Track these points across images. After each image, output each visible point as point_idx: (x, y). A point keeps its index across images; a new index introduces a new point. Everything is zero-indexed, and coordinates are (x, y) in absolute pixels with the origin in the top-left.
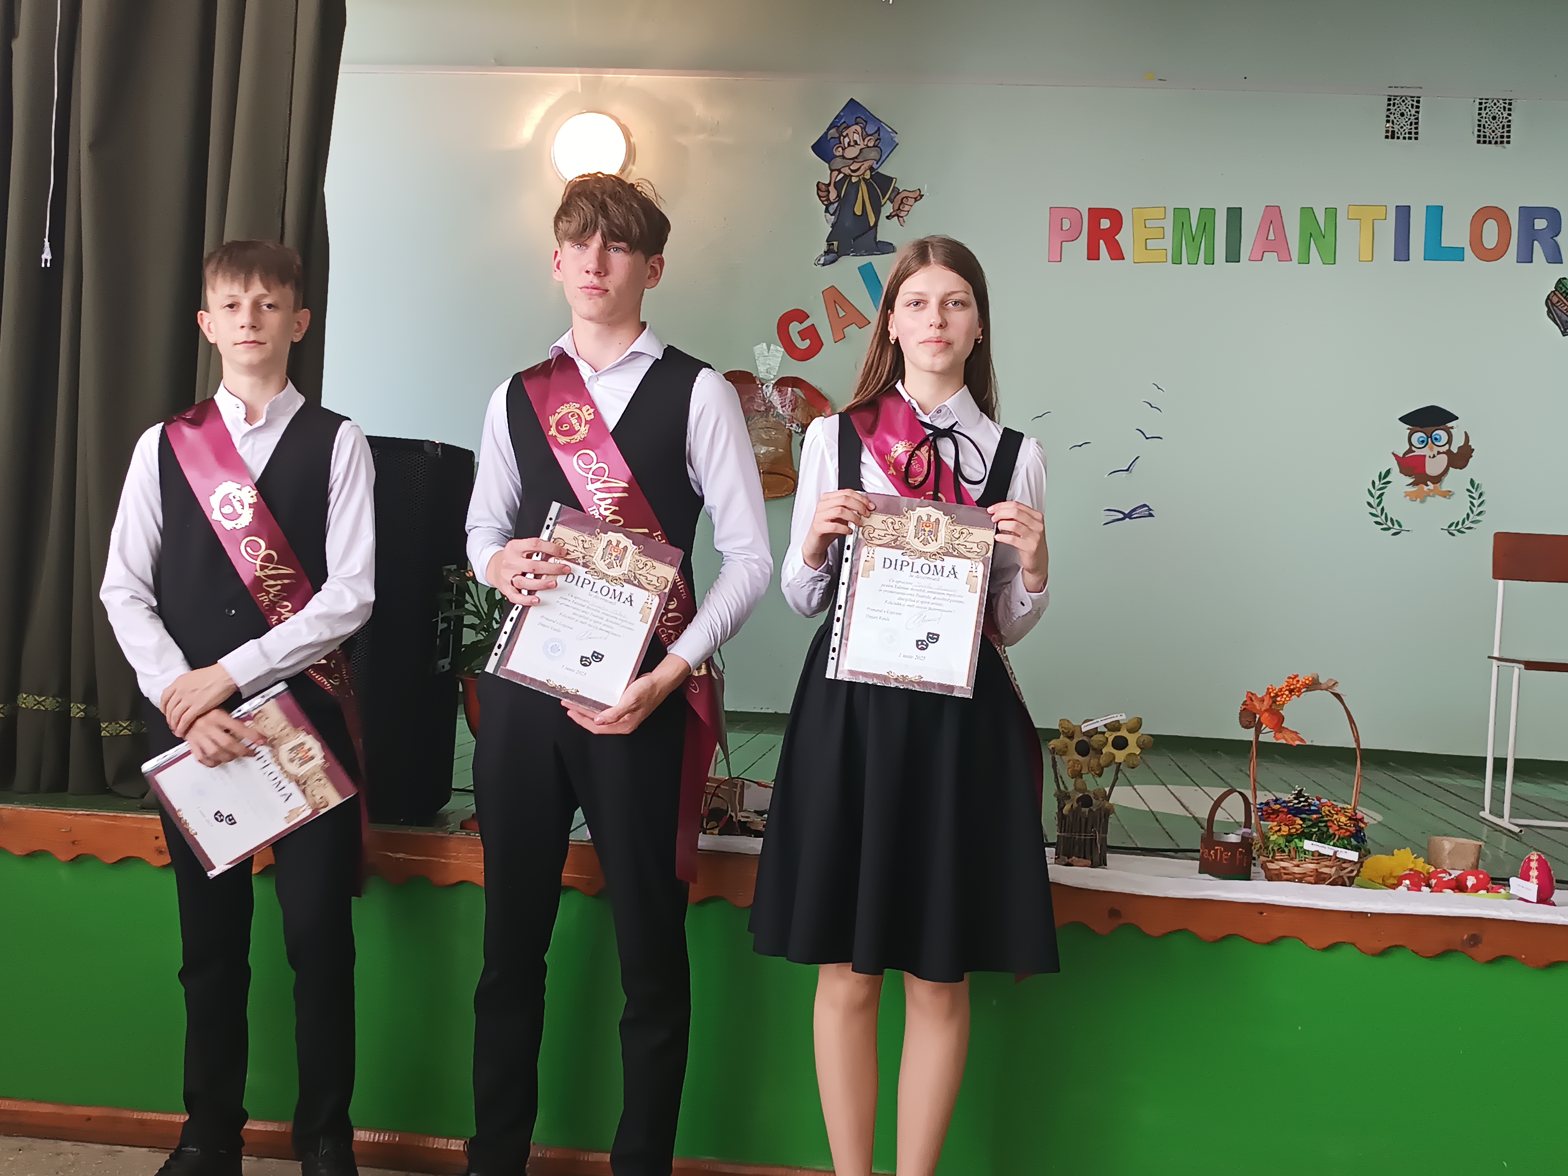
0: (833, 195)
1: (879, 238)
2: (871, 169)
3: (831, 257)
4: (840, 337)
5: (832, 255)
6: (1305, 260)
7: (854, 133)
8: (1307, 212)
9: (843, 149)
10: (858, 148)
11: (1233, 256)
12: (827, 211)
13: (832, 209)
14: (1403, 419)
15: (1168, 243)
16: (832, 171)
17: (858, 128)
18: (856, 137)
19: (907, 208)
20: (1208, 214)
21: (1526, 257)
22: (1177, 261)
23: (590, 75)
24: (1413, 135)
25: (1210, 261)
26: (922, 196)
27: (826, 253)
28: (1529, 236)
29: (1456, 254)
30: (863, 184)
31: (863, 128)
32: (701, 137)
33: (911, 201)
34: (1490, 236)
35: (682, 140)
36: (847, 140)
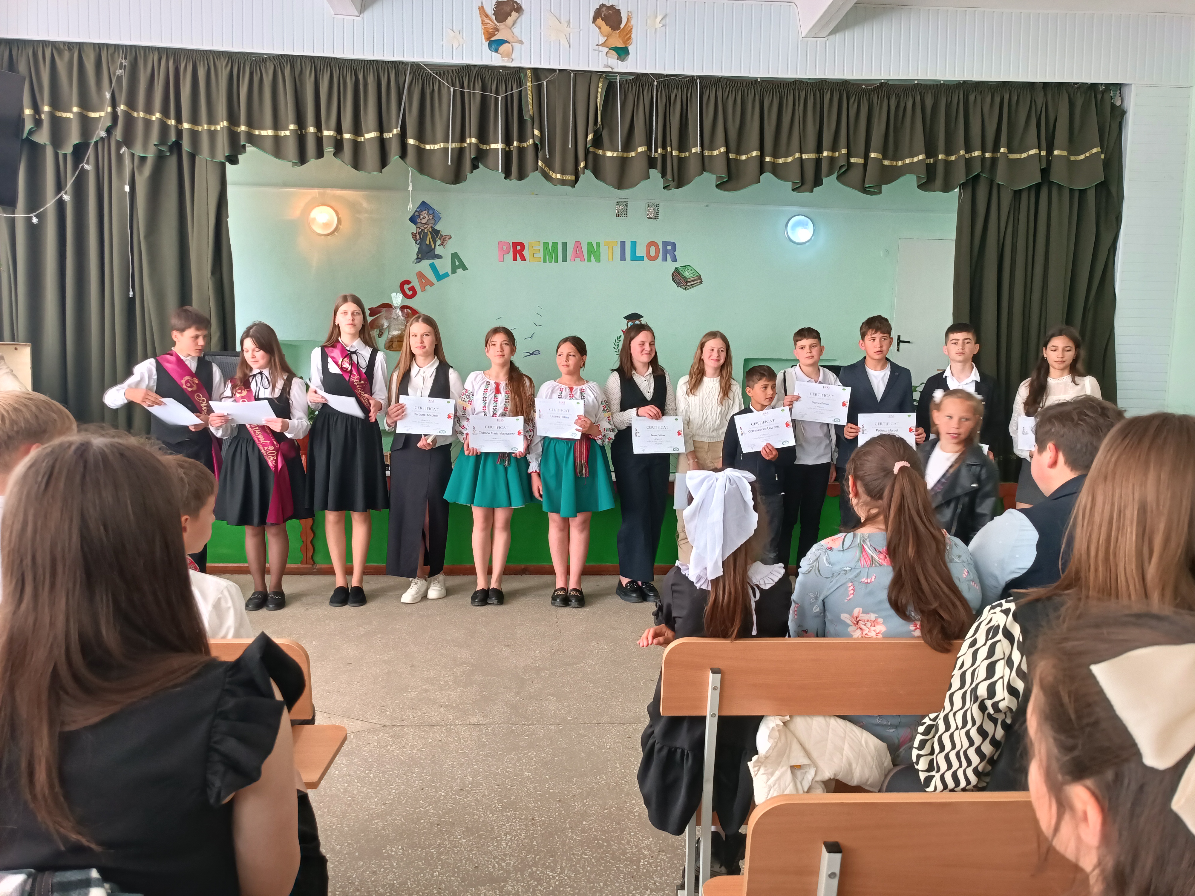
0: (418, 237)
1: (436, 253)
2: (432, 227)
3: (418, 260)
4: (423, 290)
5: (419, 259)
6: (590, 261)
7: (425, 214)
8: (590, 244)
9: (421, 220)
10: (426, 219)
11: (565, 259)
12: (416, 243)
13: (418, 242)
14: (625, 318)
15: (541, 255)
16: (417, 228)
17: (426, 212)
18: (426, 215)
19: (446, 242)
20: (555, 244)
21: (665, 259)
22: (545, 261)
23: (321, 190)
24: (626, 215)
25: (556, 261)
26: (451, 237)
27: (416, 259)
28: (666, 252)
29: (641, 258)
30: (429, 233)
31: (428, 212)
32: (366, 215)
33: (447, 239)
34: (653, 252)
35: (359, 216)
36: (422, 217)
